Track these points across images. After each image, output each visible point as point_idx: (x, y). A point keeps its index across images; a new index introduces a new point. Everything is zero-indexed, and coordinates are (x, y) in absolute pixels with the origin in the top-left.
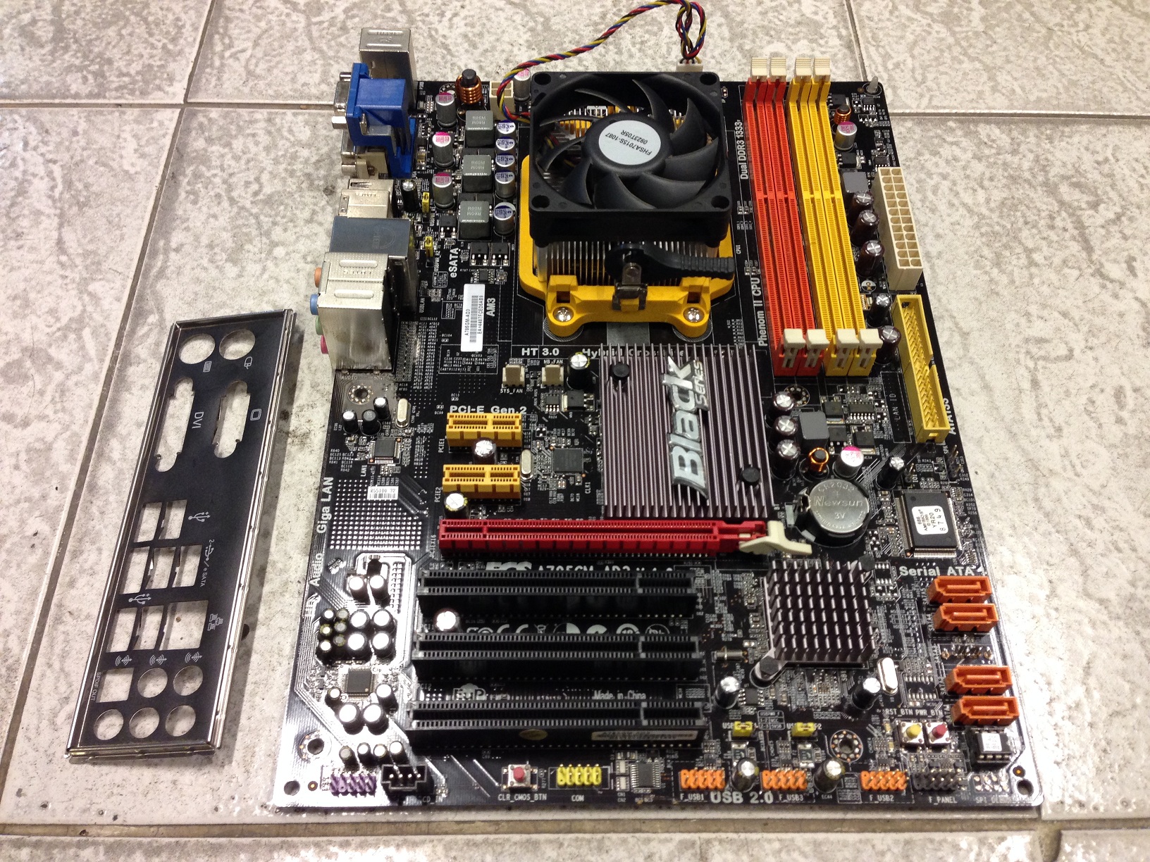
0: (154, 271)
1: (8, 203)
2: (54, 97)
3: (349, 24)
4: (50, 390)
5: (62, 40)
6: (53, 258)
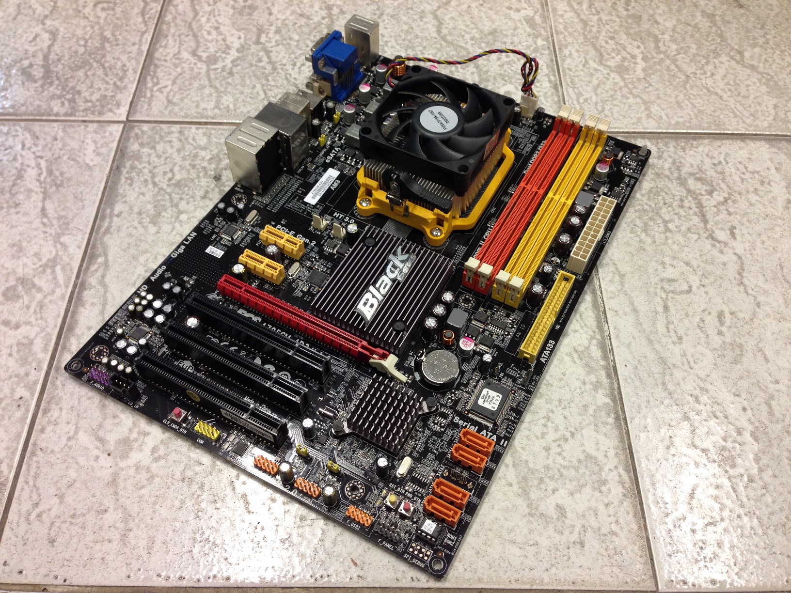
0: (103, 229)
1: (11, 184)
2: (42, 115)
3: (235, 70)
4: (34, 305)
5: (48, 78)
6: (38, 220)
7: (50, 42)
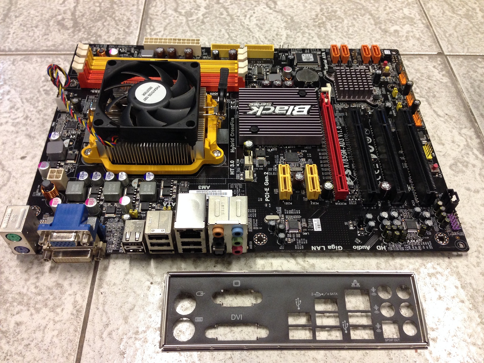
7: (75, 5)
